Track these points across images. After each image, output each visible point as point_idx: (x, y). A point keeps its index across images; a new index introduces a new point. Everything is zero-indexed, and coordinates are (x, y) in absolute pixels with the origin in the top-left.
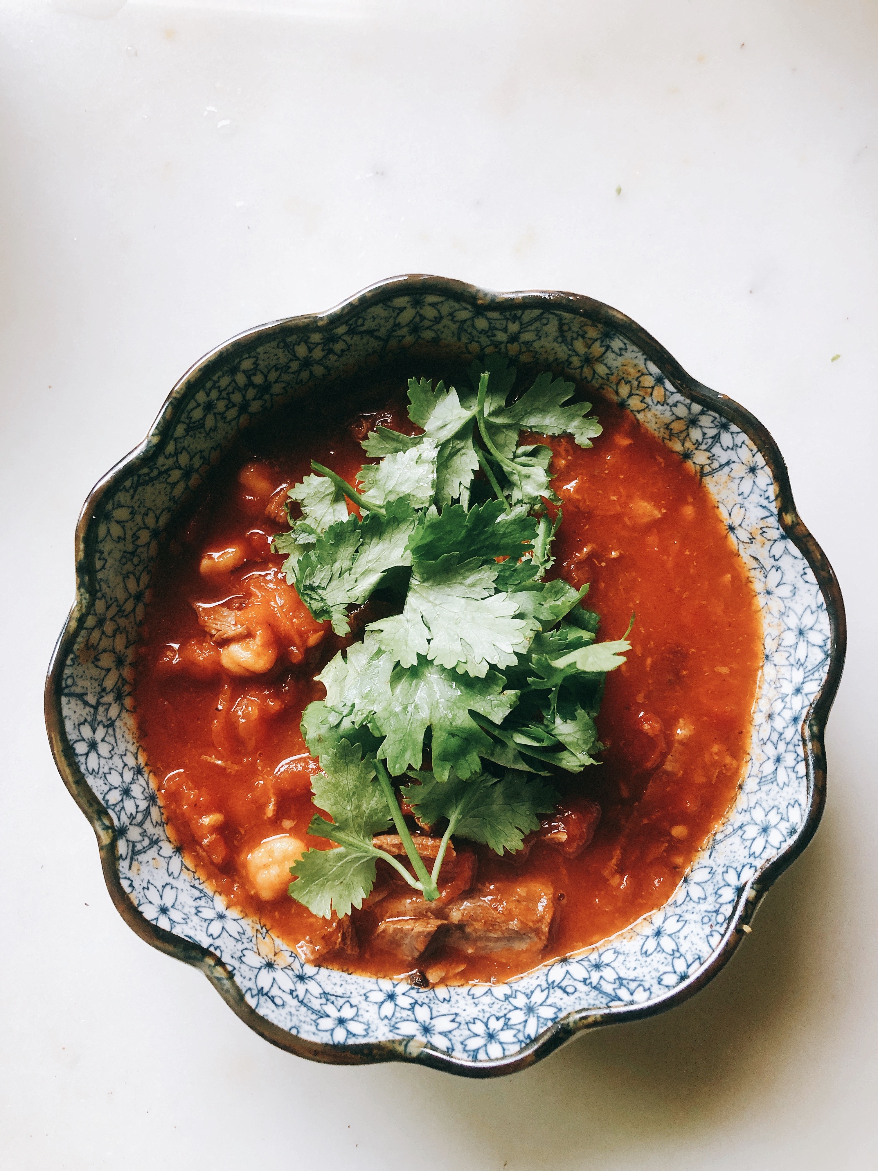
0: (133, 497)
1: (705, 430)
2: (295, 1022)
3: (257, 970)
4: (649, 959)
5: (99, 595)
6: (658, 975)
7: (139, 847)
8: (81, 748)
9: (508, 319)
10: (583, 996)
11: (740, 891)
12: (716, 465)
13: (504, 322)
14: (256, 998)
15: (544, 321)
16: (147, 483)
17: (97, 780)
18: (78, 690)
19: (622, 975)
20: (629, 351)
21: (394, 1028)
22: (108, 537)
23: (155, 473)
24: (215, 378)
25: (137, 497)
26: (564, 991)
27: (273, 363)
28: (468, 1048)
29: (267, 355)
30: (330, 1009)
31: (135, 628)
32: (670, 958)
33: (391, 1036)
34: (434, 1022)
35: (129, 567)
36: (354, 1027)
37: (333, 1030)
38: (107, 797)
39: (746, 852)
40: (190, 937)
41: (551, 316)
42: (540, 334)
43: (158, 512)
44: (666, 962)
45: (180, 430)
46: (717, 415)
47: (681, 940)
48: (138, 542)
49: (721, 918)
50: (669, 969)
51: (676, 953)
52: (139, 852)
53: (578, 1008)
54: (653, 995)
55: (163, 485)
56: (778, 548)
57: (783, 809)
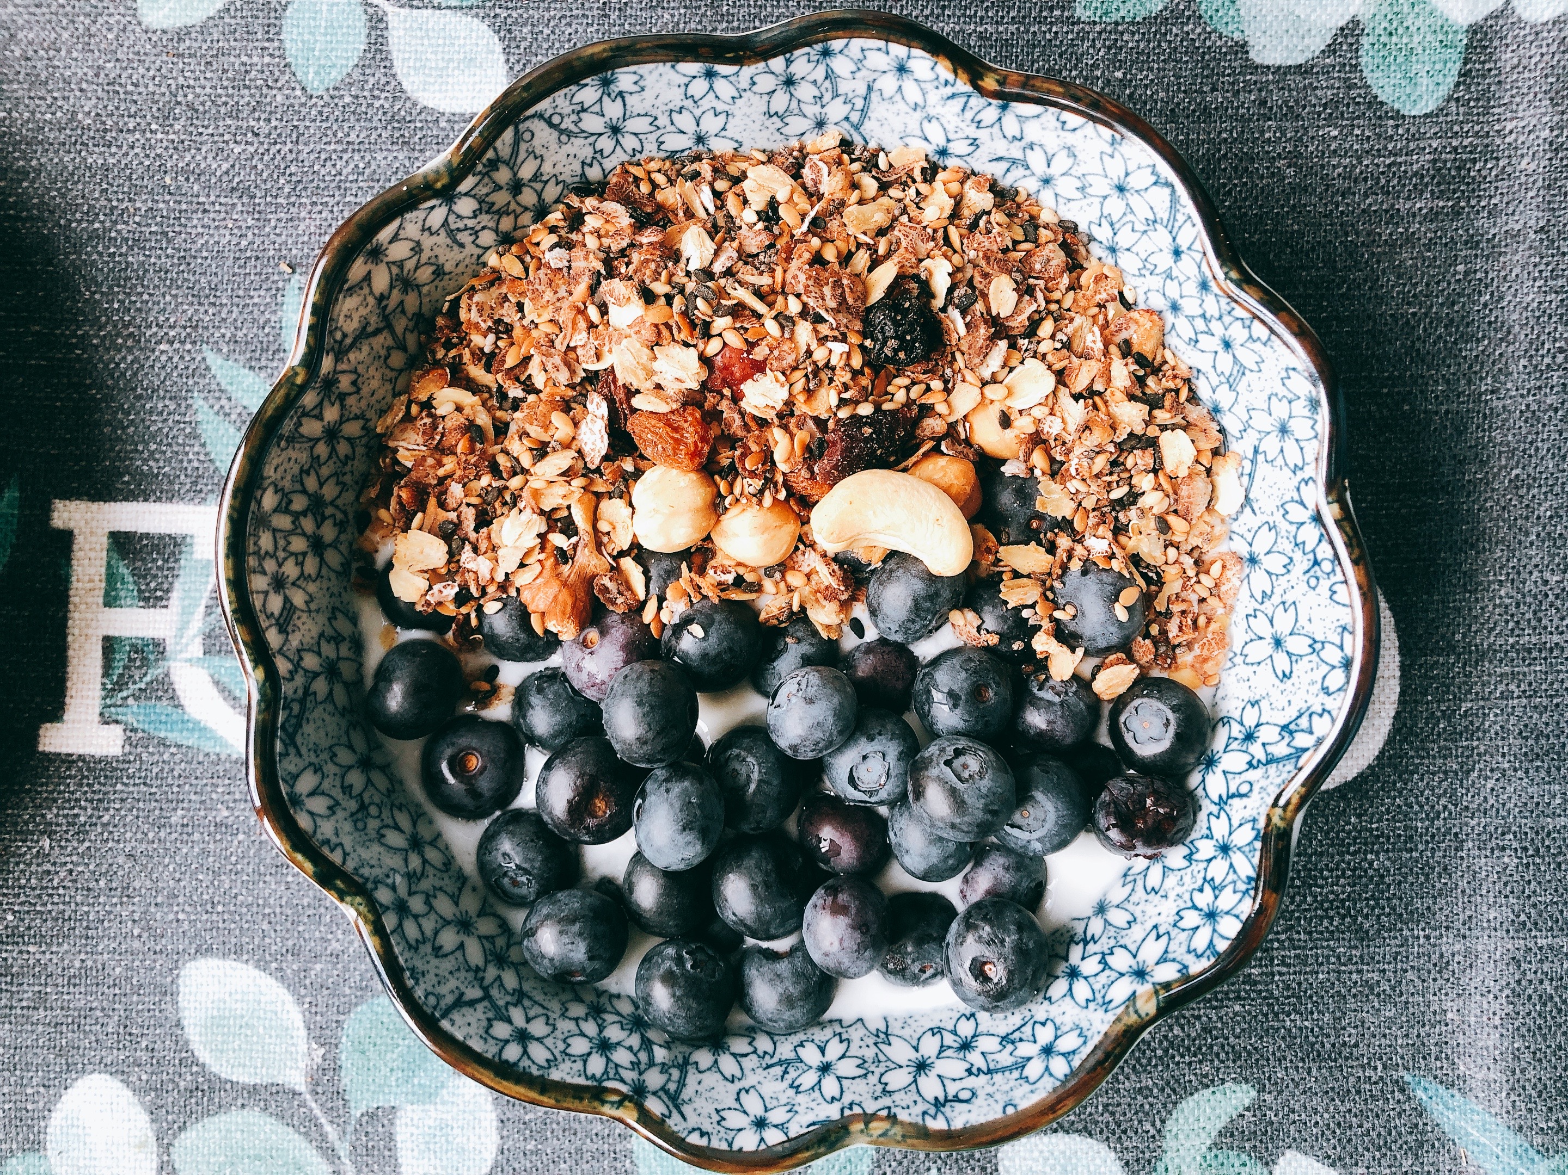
0: (299, 754)
1: (811, 78)
2: (1002, 1099)
3: (913, 1087)
4: (1294, 678)
5: (370, 886)
6: (1319, 686)
7: (672, 1087)
8: (512, 1053)
9: (487, 174)
10: (1263, 783)
11: (1318, 518)
12: (859, 103)
13: (486, 180)
14: (940, 1116)
15: (527, 136)
16: (299, 726)
17: (562, 1066)
18: (449, 1000)
19: (1283, 722)
20: (646, 76)
21: (1106, 1004)
22: (319, 820)
23: (296, 708)
24: (252, 548)
25: (304, 750)
26: (1241, 796)
27: (296, 470)
28: (1199, 952)
29: (281, 469)
30: (1025, 1049)
31: (445, 876)
32: (1314, 657)
33: (1111, 1017)
34: (1140, 957)
35: (373, 824)
36: (1066, 1044)
37: (1047, 1068)
38: (589, 1073)
39: (1287, 472)
40: (814, 1124)
41: (528, 124)
42: (538, 153)
43: (344, 740)
44: (1314, 665)
45: (273, 637)
46: (807, 49)
47: (1309, 629)
48: (356, 791)
49: (1327, 566)
50: (1325, 669)
51: (1315, 646)
52: (678, 1092)
53: (1271, 801)
54: (1334, 713)
55: (320, 708)
56: (1011, 124)
57: (1282, 391)
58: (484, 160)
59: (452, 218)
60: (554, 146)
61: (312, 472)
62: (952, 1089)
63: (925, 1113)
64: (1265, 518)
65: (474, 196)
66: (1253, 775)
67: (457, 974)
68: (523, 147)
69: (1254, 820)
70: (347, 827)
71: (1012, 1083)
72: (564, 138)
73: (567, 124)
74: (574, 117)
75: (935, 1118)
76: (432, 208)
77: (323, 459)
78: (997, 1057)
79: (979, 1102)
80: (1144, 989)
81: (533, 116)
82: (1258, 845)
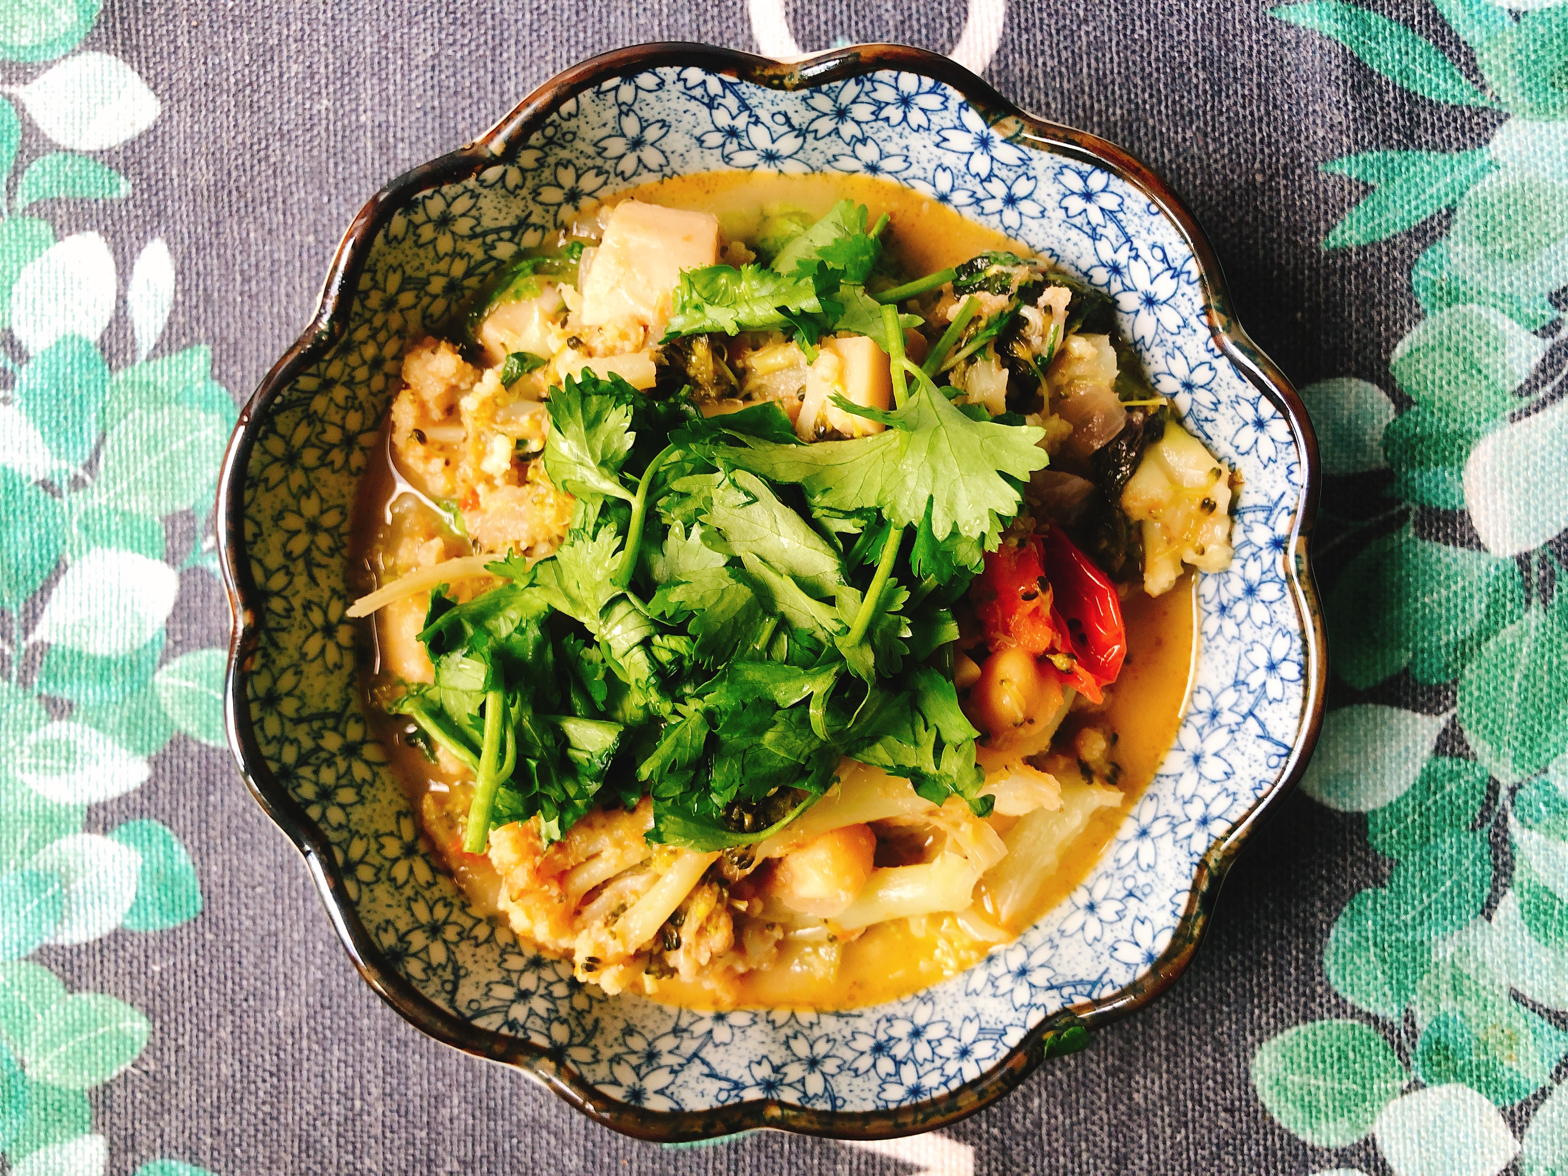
58: (513, 1034)
59: (577, 1040)
60: (473, 979)
61: (854, 1066)
62: (1158, 267)
63: (1189, 283)
64: (531, 204)
65: (548, 1029)
66: (765, 116)
67: (1242, 748)
68: (485, 1005)
69: (804, 99)
70: (1152, 900)
71: (1130, 216)
72: (462, 972)
73: (448, 975)
74: (440, 972)
75: (1189, 273)
76: (574, 1062)
77: (839, 1062)
78: (1113, 238)
79: (1158, 238)
80: (996, 134)
81: (455, 1009)
82: (825, 87)
